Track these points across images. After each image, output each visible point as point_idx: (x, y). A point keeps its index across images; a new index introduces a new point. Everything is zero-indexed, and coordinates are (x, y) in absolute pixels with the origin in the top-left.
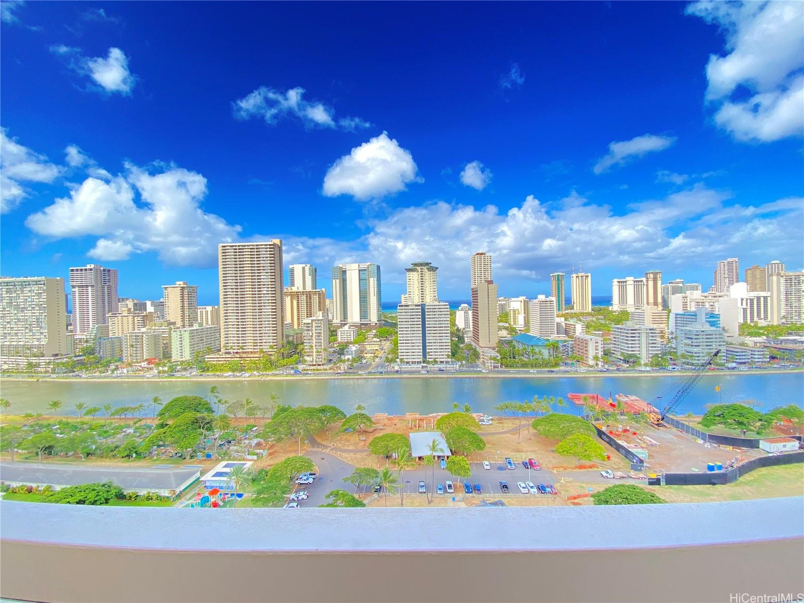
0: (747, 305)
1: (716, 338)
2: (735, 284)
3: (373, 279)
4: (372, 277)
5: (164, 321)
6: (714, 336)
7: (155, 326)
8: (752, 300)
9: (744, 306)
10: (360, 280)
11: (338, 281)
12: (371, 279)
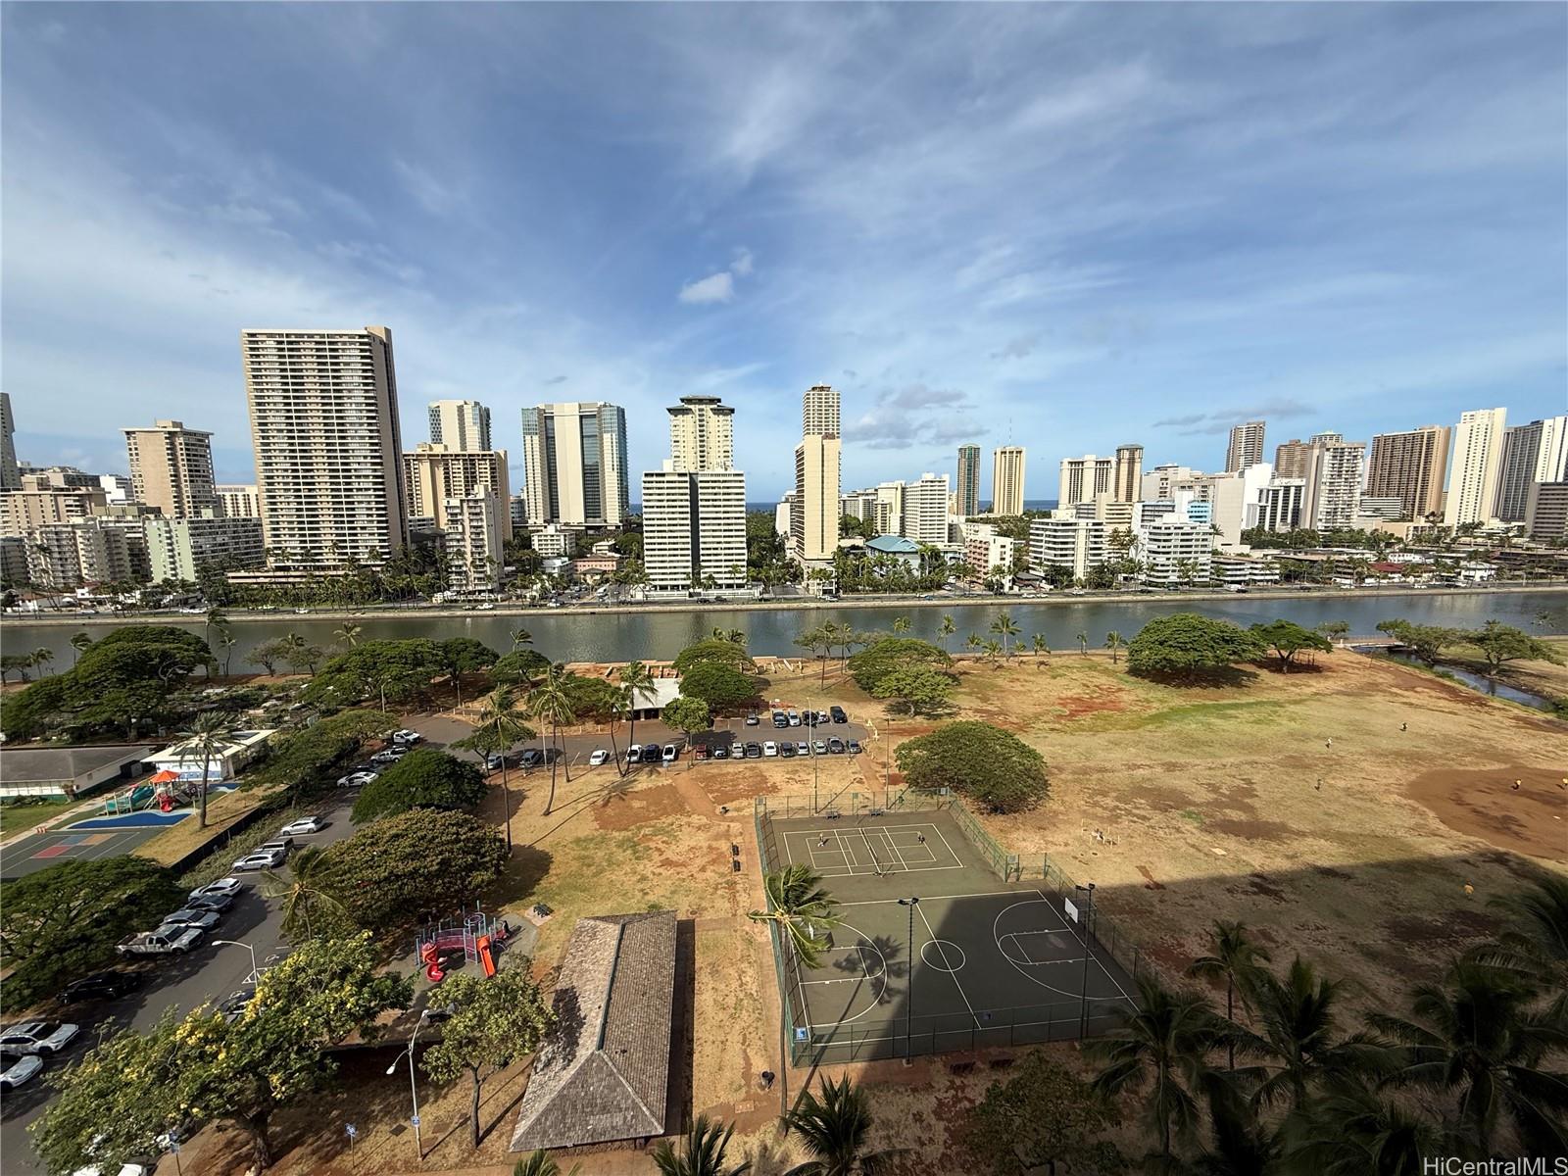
0: (1267, 501)
1: (1197, 540)
2: (1254, 466)
3: (609, 435)
4: (608, 432)
5: (129, 504)
6: (1194, 537)
7: (109, 515)
8: (1276, 492)
9: (1263, 504)
10: (582, 437)
11: (536, 438)
12: (607, 437)
